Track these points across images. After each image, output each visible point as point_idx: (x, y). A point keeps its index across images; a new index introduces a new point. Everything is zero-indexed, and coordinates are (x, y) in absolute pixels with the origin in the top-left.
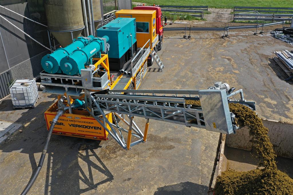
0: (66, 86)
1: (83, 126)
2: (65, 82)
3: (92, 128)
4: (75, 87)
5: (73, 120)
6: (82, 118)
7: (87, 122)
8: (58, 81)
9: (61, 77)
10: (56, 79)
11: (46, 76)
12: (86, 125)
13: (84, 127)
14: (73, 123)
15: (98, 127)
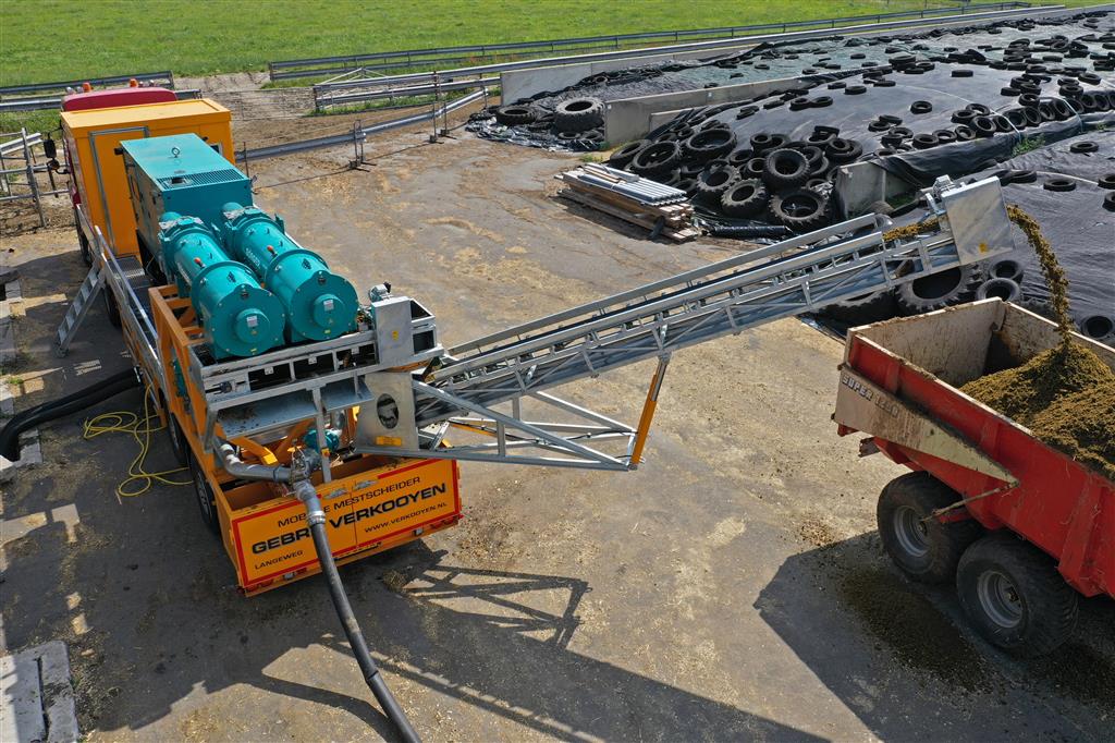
0: (315, 384)
1: (384, 505)
2: (304, 370)
3: (415, 499)
4: (349, 377)
5: (348, 497)
6: (380, 477)
7: (398, 486)
8: (281, 375)
9: (288, 356)
10: (269, 370)
11: (226, 371)
12: (394, 496)
13: (389, 506)
14: (347, 510)
15: (436, 487)
